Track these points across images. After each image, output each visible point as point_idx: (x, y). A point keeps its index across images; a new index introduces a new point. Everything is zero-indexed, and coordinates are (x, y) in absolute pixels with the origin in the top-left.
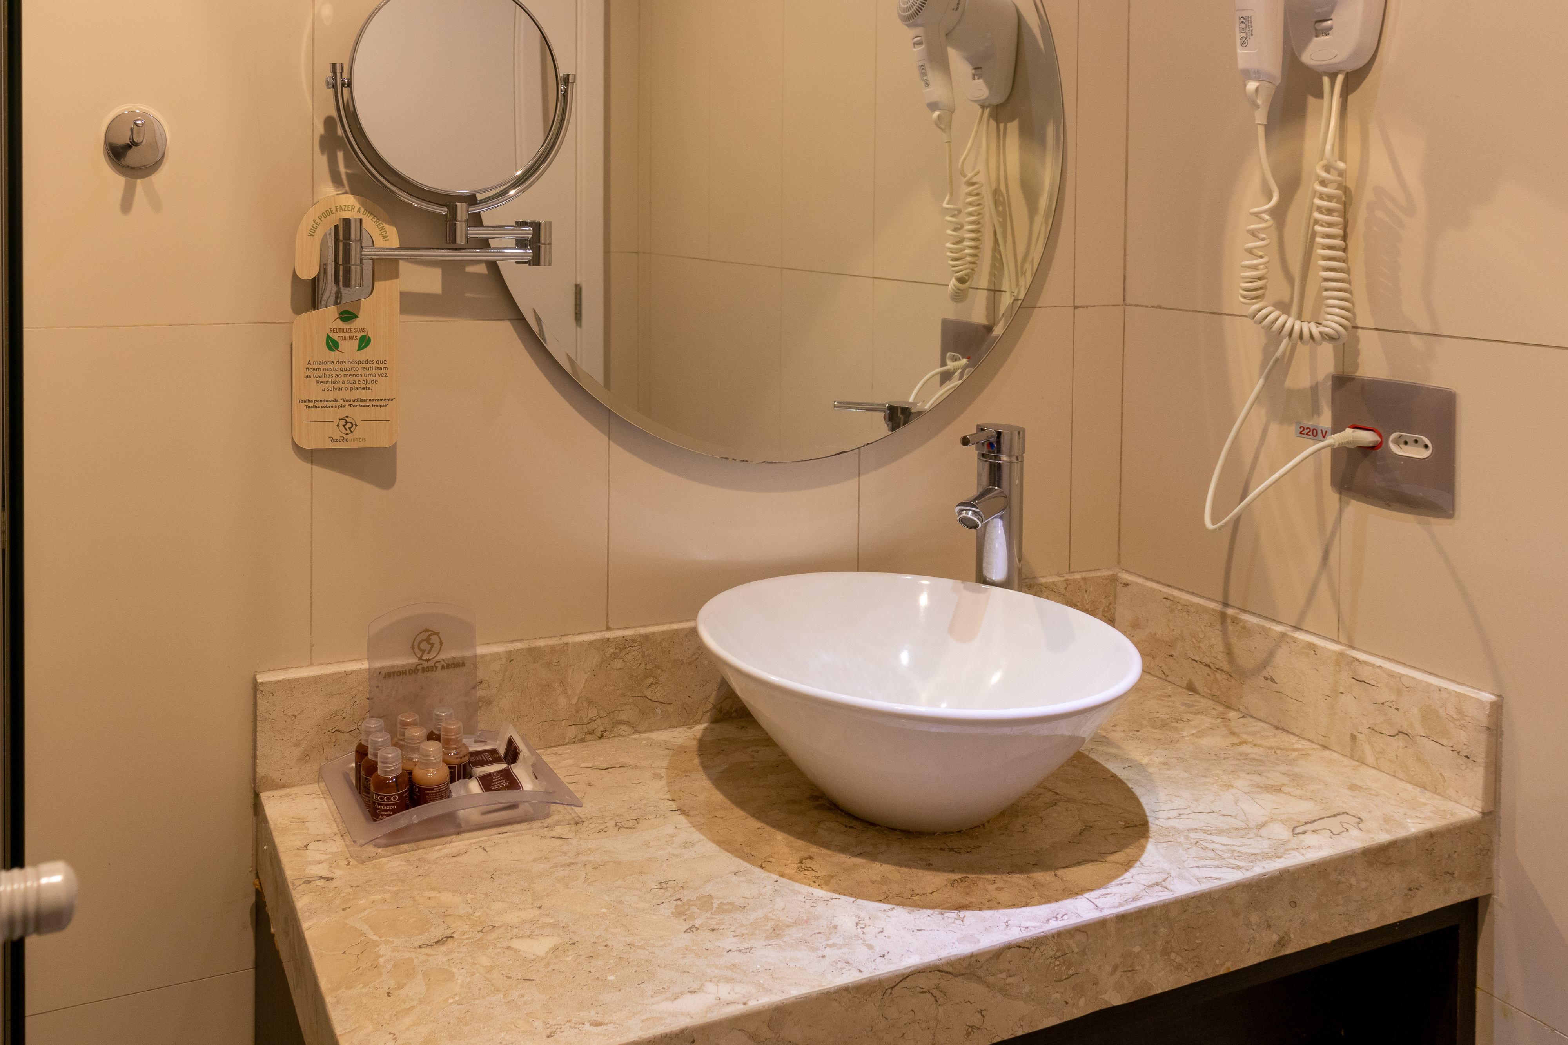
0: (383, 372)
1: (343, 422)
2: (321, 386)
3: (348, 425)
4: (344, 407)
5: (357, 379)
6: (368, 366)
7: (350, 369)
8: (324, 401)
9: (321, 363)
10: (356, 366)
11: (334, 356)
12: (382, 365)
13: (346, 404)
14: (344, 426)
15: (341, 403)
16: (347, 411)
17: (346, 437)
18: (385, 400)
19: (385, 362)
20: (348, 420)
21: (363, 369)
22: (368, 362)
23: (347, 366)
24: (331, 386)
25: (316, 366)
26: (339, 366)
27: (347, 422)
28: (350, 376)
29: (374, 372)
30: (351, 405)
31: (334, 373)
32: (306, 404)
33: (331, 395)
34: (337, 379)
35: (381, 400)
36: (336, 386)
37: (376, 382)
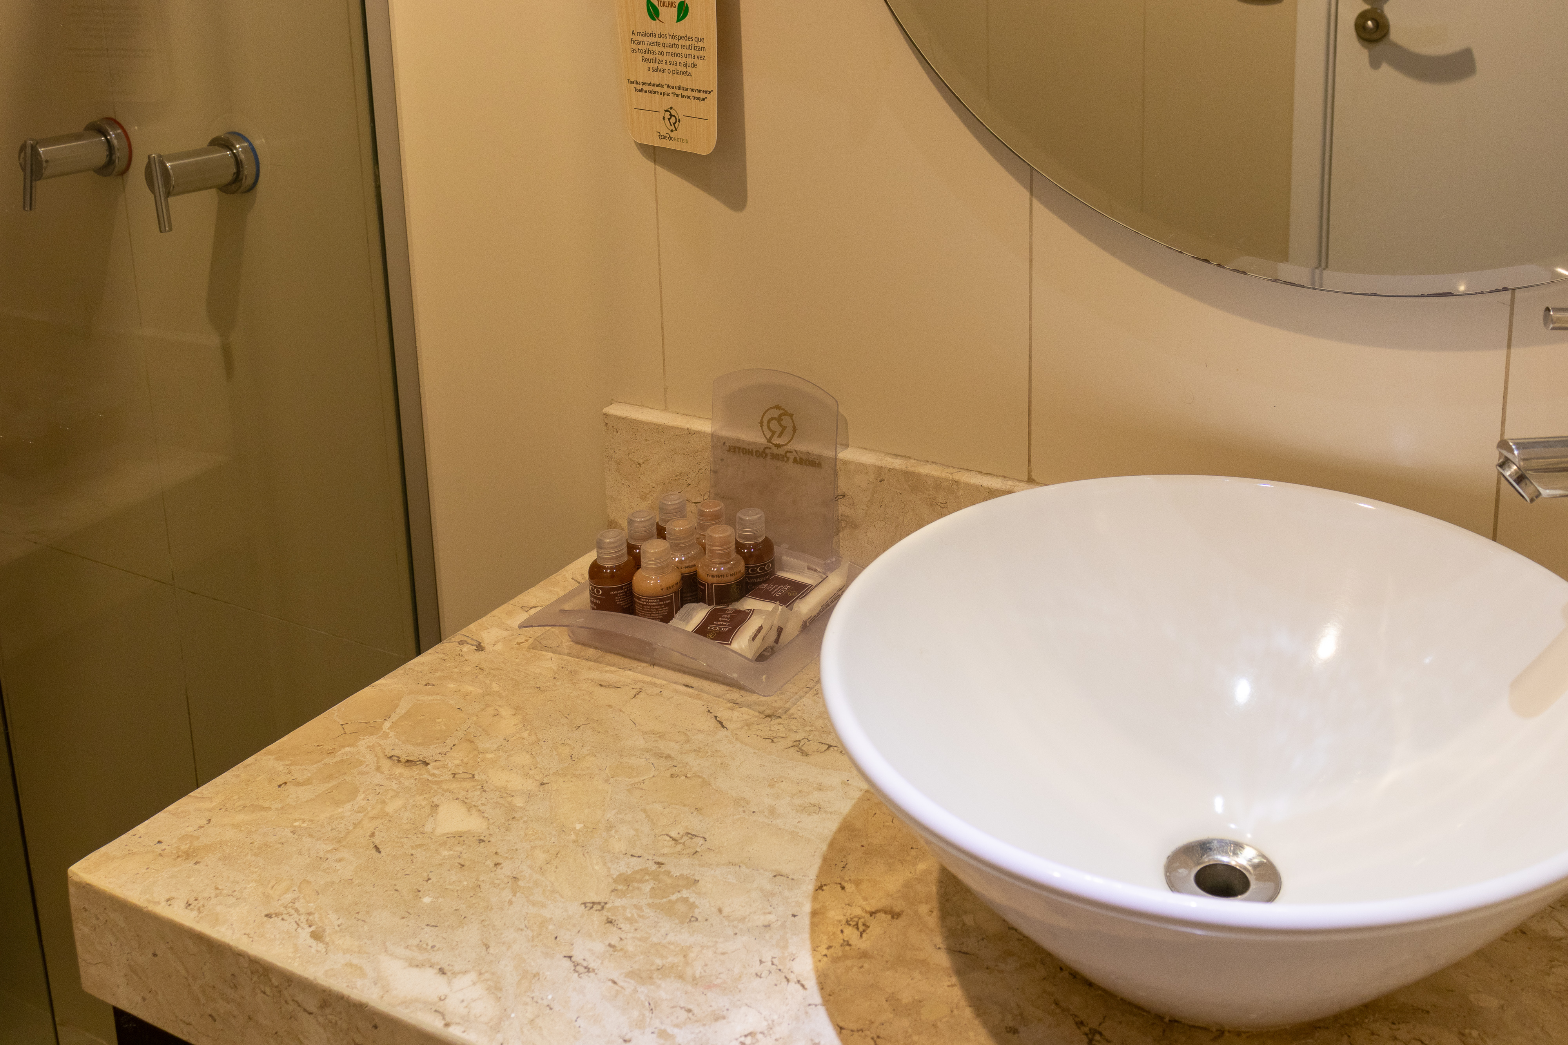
0: (701, 53)
1: (667, 115)
2: (647, 65)
3: (672, 118)
4: (668, 94)
5: (678, 60)
6: (688, 43)
7: (671, 46)
8: (650, 84)
9: (644, 35)
10: (676, 42)
11: (654, 26)
12: (700, 44)
13: (670, 91)
14: (669, 119)
15: (665, 89)
16: (670, 101)
17: (672, 135)
18: (704, 92)
19: (702, 40)
20: (673, 113)
21: (683, 46)
22: (688, 38)
23: (669, 41)
24: (656, 65)
25: (640, 38)
26: (661, 40)
27: (671, 115)
28: (672, 54)
29: (693, 52)
30: (674, 94)
31: (656, 49)
32: (635, 85)
33: (656, 78)
34: (660, 57)
35: (699, 91)
36: (660, 66)
37: (695, 66)
